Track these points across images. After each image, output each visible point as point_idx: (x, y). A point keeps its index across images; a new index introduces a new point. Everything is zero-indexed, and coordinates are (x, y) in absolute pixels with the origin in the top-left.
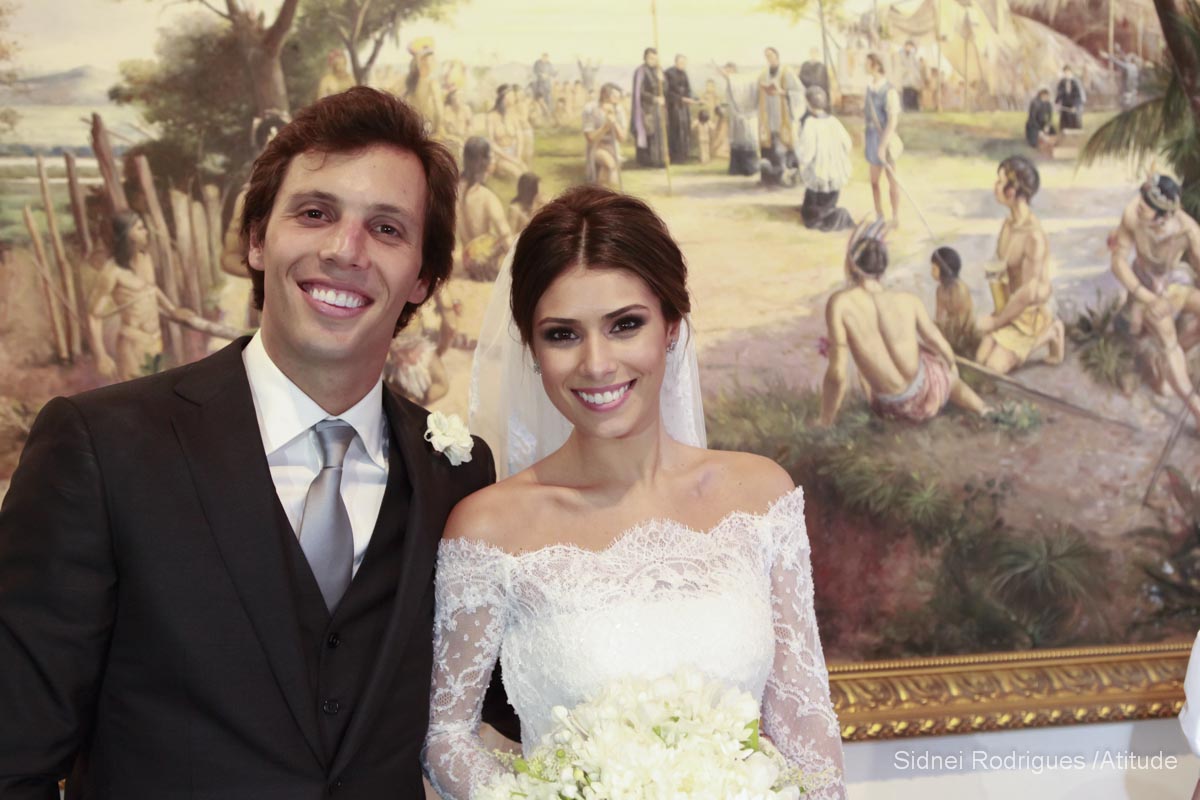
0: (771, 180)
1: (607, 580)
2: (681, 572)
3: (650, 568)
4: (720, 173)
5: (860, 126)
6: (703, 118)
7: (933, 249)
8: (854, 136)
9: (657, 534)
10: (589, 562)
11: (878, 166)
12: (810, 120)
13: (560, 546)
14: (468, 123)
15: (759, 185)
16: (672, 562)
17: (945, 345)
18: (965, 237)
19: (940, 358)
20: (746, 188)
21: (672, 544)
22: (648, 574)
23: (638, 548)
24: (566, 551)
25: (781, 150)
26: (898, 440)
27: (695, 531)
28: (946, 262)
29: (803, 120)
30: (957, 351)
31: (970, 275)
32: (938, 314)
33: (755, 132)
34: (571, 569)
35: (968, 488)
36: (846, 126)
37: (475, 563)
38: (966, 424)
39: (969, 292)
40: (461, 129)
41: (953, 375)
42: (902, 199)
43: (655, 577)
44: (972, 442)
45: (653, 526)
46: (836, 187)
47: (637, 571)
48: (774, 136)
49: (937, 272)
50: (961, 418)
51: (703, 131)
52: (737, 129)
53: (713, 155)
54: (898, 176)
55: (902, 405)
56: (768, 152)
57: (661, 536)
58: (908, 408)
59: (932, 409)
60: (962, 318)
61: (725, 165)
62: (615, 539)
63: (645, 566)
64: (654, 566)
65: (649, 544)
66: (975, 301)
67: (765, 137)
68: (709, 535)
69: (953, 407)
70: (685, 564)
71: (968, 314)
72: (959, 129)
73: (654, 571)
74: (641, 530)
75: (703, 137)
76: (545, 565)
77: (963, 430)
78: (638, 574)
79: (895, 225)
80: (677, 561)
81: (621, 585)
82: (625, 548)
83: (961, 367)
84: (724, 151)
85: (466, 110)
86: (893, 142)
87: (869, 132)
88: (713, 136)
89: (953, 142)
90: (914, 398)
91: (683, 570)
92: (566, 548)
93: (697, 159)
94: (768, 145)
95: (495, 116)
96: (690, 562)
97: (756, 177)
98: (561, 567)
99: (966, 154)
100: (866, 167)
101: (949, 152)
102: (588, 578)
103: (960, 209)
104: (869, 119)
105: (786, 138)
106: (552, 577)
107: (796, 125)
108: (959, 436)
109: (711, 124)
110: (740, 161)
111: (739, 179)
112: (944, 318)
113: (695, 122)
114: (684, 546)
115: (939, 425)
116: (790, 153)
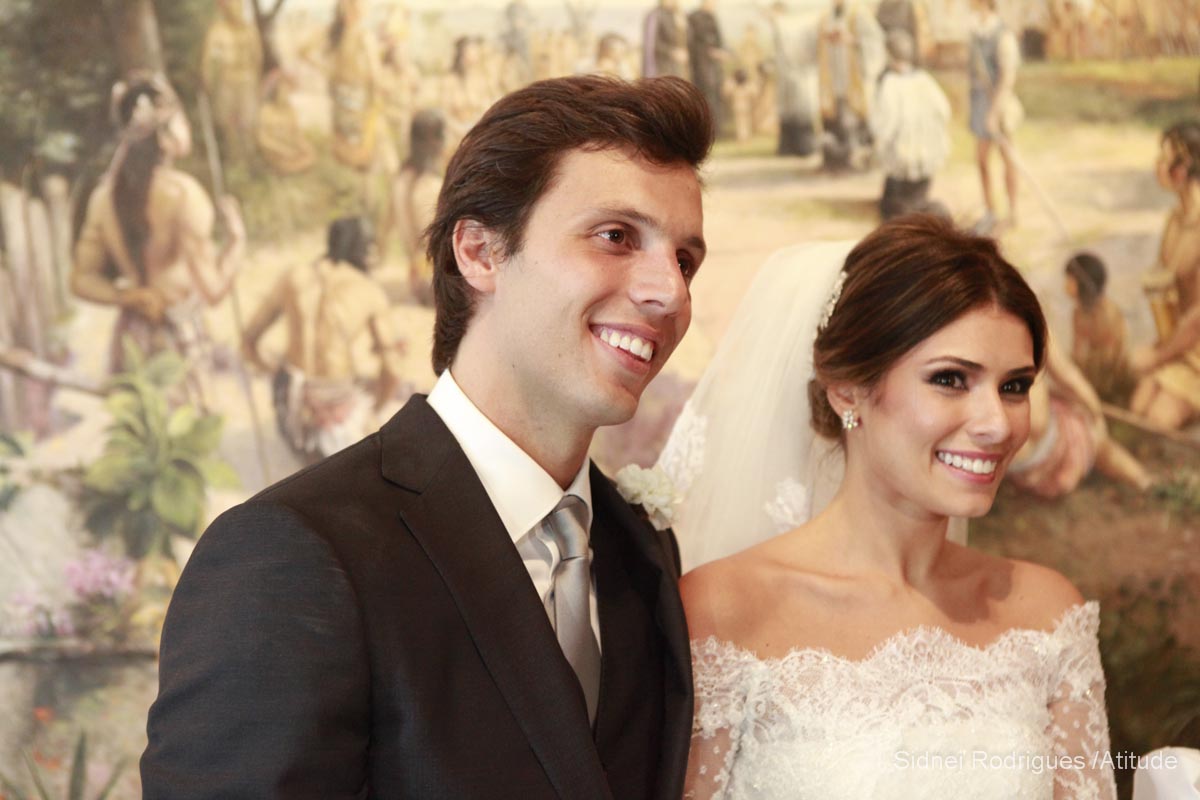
0: (836, 163)
1: (867, 701)
2: (952, 694)
3: (916, 688)
4: (762, 154)
5: (962, 84)
6: (740, 78)
7: (1065, 256)
8: (953, 99)
9: (924, 646)
10: (846, 673)
11: (986, 142)
12: (891, 81)
13: (809, 651)
14: (415, 90)
15: (818, 172)
16: (942, 682)
17: (1084, 390)
18: (1112, 238)
19: (1078, 408)
20: (801, 175)
21: (941, 659)
22: (916, 695)
23: (903, 662)
24: (816, 657)
25: (849, 121)
26: (1021, 524)
27: (969, 645)
28: (1087, 273)
29: (880, 79)
30: (1105, 397)
31: (1122, 291)
32: (1076, 346)
33: (812, 96)
34: (826, 682)
35: (1123, 592)
36: (944, 86)
37: (720, 671)
38: (1119, 500)
39: (1120, 315)
40: (405, 97)
41: (1098, 432)
42: (1022, 185)
43: (923, 700)
44: (1127, 526)
45: (920, 635)
46: (928, 170)
47: (903, 690)
48: (840, 103)
49: (1073, 287)
50: (1109, 492)
51: (740, 97)
52: (788, 93)
53: (755, 130)
54: (1017, 155)
55: (1025, 473)
56: (832, 124)
57: (929, 649)
58: (1034, 480)
59: (1069, 479)
60: (1110, 352)
61: (771, 142)
62: (875, 648)
63: (911, 685)
64: (920, 685)
65: (915, 657)
66: (1128, 329)
67: (828, 105)
68: (986, 653)
69: (1099, 476)
70: (958, 686)
71: (1119, 346)
72: (1102, 86)
73: (921, 691)
74: (905, 639)
75: (741, 104)
76: (795, 679)
77: (1116, 511)
78: (904, 695)
79: (1011, 222)
80: (947, 682)
81: (885, 707)
82: (887, 660)
83: (1111, 423)
84: (770, 123)
85: (411, 72)
86: (1009, 107)
87: (974, 94)
88: (754, 103)
89: (1095, 103)
90: (1043, 465)
91: (955, 692)
92: (817, 653)
93: (732, 136)
94: (831, 113)
95: (451, 81)
96: (964, 684)
97: (815, 160)
98: (812, 679)
99: (1113, 120)
100: (968, 143)
101: (1088, 118)
102: (845, 696)
103: (1104, 196)
104: (973, 74)
105: (855, 103)
106: (803, 696)
107: (869, 87)
108: (1108, 518)
109: (752, 87)
110: (793, 137)
111: (791, 163)
112: (1084, 351)
113: (729, 85)
114: (955, 663)
115: (1081, 502)
116: (863, 125)
